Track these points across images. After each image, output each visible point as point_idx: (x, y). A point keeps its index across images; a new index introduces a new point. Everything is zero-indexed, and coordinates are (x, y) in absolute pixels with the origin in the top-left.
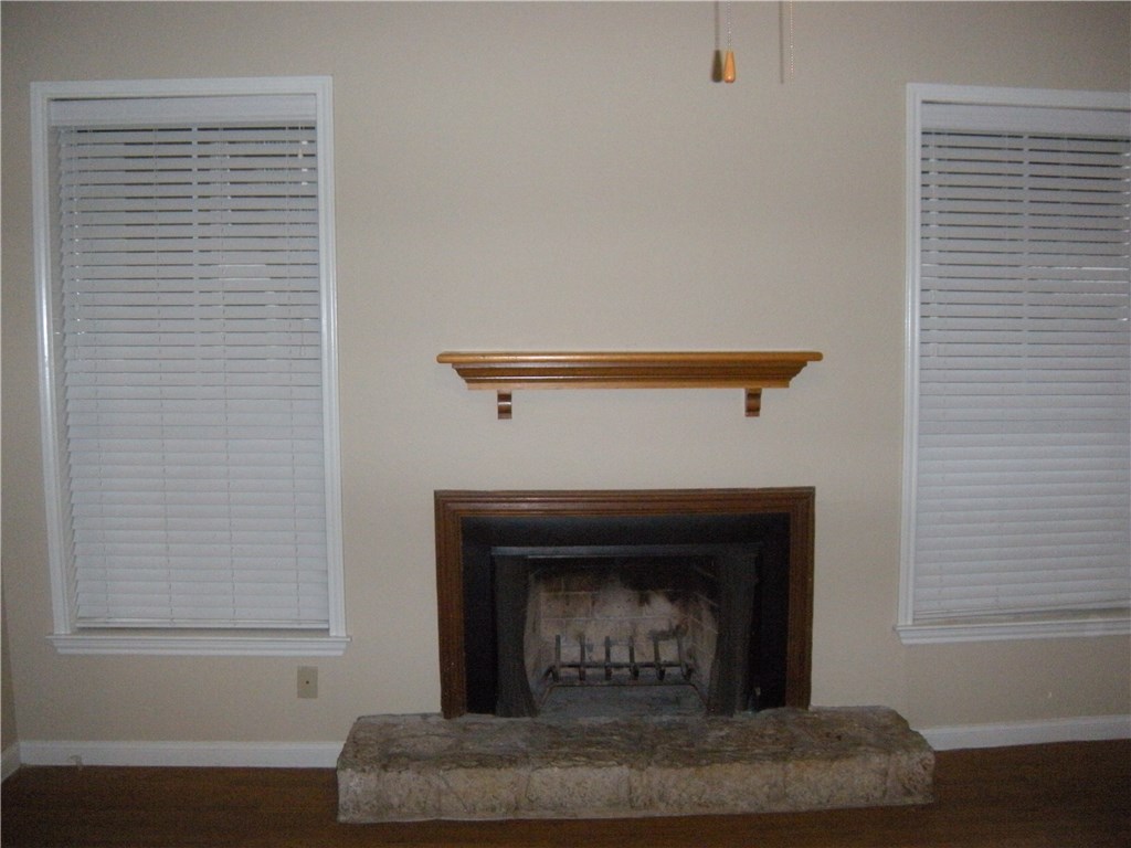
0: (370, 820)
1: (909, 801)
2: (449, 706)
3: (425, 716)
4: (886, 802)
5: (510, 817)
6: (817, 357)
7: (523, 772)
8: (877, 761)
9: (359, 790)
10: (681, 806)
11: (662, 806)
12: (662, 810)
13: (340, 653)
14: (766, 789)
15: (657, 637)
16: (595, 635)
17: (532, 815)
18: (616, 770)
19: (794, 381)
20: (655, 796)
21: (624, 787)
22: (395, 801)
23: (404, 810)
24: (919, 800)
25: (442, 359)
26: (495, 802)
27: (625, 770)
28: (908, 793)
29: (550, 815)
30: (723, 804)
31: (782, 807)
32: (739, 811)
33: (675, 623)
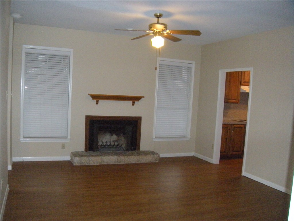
0: (79, 165)
1: (156, 162)
2: (86, 150)
3: (82, 152)
4: (153, 162)
5: (100, 164)
6: (144, 97)
7: (102, 157)
8: (152, 156)
9: (78, 160)
10: (125, 162)
11: (122, 162)
12: (122, 163)
13: (69, 141)
14: (136, 160)
15: (114, 141)
16: (104, 141)
17: (103, 164)
18: (116, 157)
19: (140, 101)
20: (121, 161)
21: (117, 159)
22: (83, 162)
23: (85, 163)
24: (158, 162)
25: (89, 94)
26: (98, 162)
27: (117, 157)
28: (156, 161)
29: (106, 164)
30: (131, 162)
31: (139, 162)
32: (133, 163)
33: (117, 139)
